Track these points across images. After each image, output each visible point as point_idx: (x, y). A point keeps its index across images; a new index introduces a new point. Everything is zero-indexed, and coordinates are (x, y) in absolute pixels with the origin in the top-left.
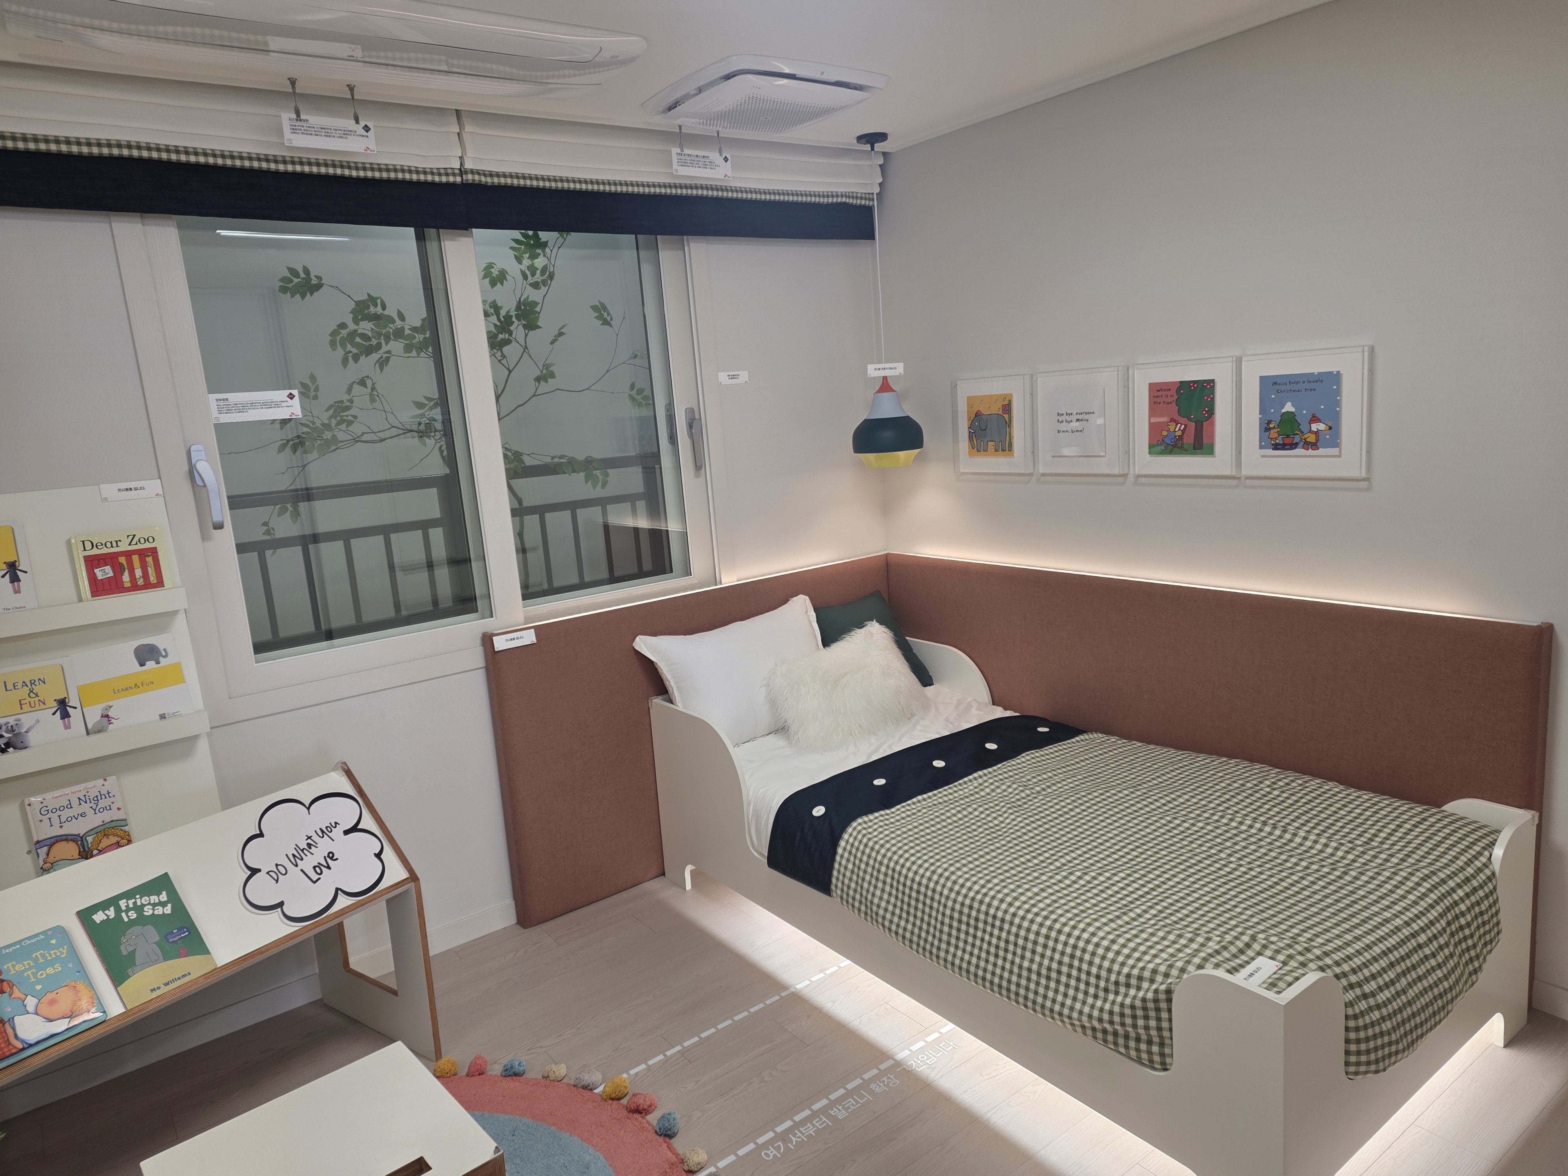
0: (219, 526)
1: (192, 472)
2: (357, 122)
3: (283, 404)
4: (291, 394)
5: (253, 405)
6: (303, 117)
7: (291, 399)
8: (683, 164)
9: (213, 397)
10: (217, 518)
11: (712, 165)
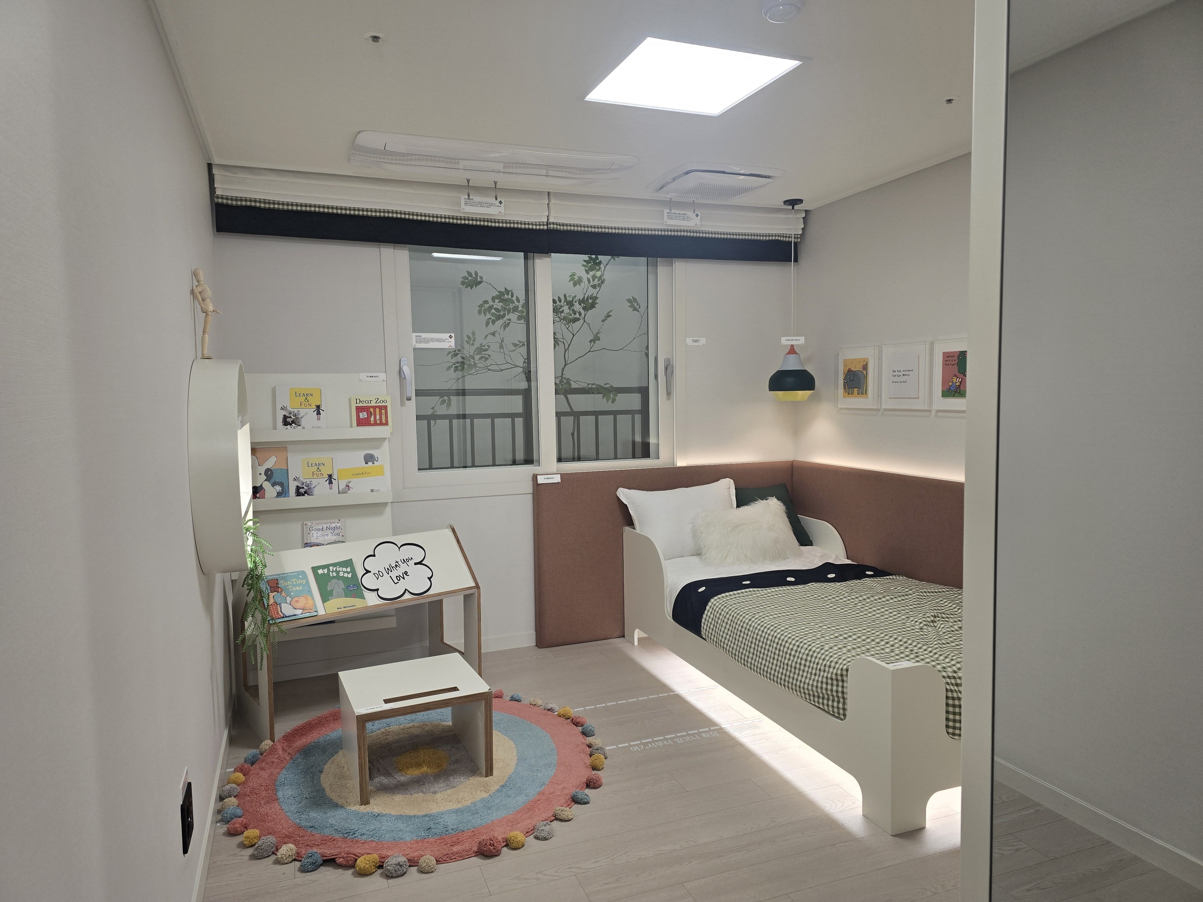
0: (409, 399)
1: (400, 371)
2: (496, 199)
3: (446, 340)
4: (451, 336)
5: (433, 340)
6: (471, 197)
7: (451, 338)
8: (670, 218)
9: (415, 334)
10: (408, 395)
11: (688, 219)
